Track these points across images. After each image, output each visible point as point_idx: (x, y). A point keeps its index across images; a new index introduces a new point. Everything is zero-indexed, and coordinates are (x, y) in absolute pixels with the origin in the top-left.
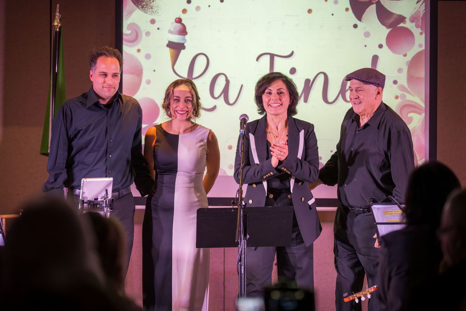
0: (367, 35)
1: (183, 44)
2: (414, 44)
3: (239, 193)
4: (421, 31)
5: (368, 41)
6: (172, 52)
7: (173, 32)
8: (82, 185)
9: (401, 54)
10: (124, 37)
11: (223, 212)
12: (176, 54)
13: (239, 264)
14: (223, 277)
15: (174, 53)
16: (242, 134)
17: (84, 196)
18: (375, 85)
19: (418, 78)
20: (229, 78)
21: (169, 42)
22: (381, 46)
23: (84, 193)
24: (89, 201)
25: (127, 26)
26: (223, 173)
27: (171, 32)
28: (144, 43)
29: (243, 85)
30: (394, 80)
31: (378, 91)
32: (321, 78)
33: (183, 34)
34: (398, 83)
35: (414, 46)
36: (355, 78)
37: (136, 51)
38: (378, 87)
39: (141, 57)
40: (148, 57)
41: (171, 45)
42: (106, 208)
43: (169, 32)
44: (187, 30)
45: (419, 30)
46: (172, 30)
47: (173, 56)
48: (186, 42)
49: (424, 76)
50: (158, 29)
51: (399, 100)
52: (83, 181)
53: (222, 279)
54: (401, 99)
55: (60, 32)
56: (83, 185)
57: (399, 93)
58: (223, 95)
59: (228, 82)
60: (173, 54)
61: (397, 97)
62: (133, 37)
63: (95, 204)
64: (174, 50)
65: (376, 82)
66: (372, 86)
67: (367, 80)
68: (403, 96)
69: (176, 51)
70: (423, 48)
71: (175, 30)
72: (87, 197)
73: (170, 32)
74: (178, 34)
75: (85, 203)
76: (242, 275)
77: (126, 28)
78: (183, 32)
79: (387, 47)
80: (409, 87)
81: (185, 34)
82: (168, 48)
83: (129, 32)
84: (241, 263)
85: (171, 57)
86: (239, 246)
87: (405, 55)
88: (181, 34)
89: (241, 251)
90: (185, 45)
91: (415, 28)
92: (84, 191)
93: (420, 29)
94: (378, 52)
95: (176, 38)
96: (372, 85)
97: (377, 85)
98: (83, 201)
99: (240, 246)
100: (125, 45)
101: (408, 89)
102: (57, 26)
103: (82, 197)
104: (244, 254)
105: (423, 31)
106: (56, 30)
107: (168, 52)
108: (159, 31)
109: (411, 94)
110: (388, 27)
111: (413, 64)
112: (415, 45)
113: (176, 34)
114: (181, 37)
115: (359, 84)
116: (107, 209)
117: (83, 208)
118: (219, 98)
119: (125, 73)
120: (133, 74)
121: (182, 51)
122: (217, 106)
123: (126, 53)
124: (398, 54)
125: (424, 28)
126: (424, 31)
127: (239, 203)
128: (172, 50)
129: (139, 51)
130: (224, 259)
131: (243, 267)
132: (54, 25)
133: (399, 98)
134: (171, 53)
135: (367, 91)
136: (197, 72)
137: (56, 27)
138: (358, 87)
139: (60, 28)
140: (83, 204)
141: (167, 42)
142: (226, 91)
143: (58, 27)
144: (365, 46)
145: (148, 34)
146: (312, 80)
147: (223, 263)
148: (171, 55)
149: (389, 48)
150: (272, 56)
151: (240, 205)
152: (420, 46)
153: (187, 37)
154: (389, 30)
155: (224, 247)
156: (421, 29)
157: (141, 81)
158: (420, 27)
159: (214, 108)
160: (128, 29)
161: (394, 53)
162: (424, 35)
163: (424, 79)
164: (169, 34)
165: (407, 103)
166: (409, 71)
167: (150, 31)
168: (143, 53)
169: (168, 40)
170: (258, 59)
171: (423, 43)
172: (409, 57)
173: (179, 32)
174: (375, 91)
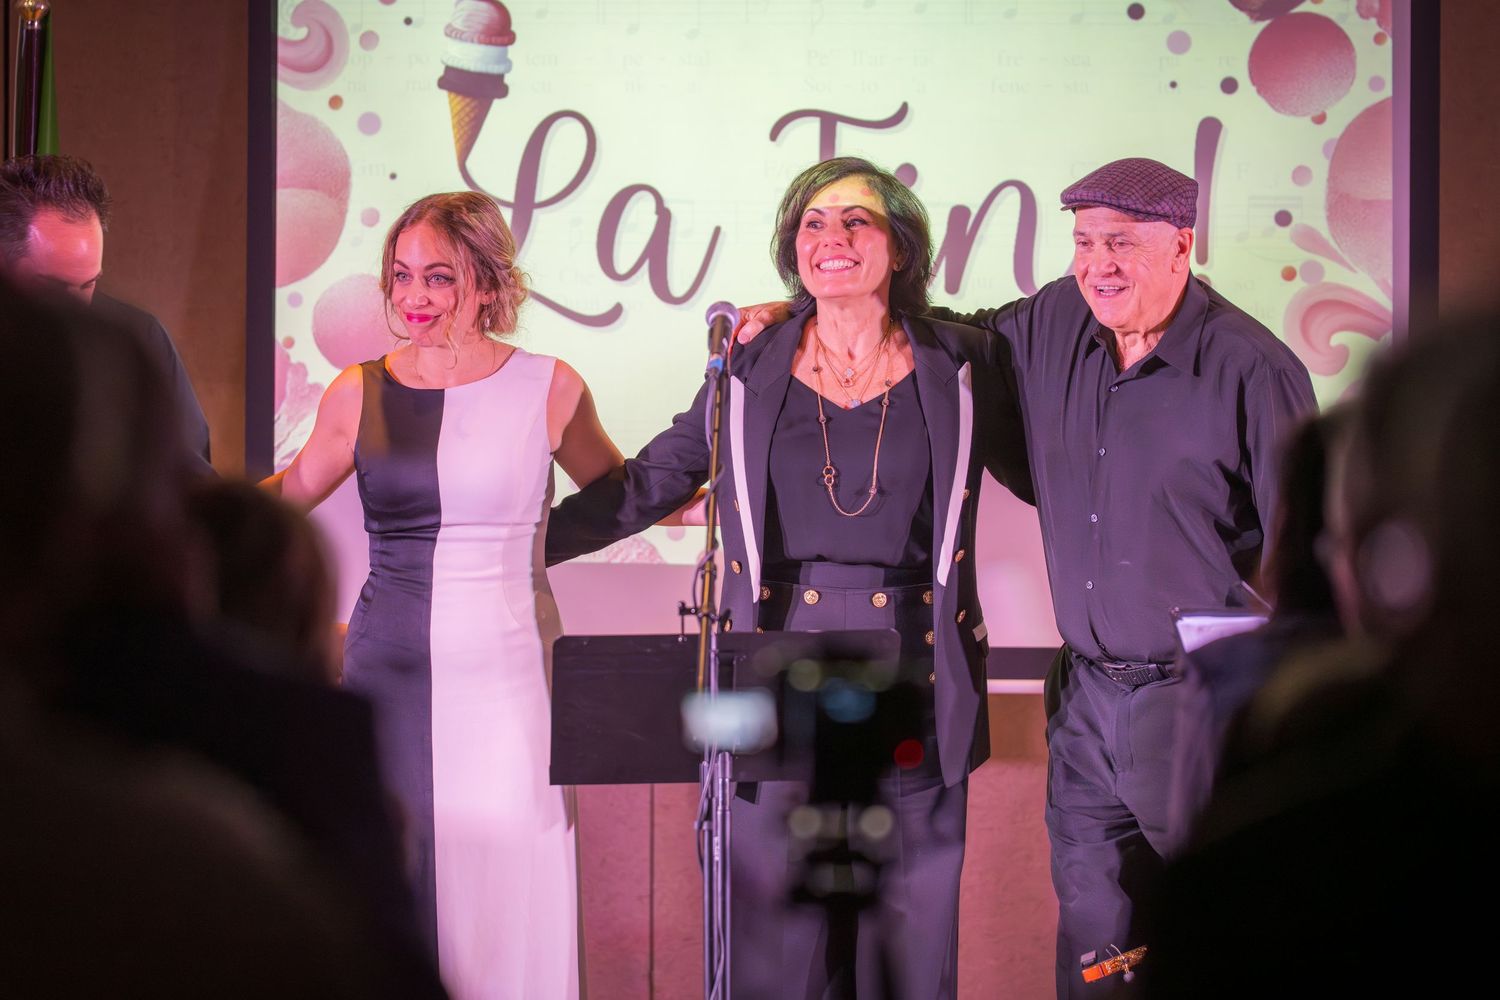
0: (1179, 43)
1: (501, 77)
2: (1354, 78)
3: (703, 577)
4: (1378, 30)
5: (1180, 66)
6: (459, 107)
7: (463, 33)
9: (1304, 115)
10: (282, 52)
12: (472, 115)
13: (705, 826)
14: (647, 949)
15: (468, 109)
16: (716, 369)
18: (1170, 223)
19: (1368, 204)
20: (668, 204)
21: (449, 70)
22: (1229, 86)
25: (291, 11)
26: (647, 553)
27: (454, 34)
28: (353, 74)
29: (723, 230)
30: (1278, 210)
31: (1180, 243)
32: (1011, 200)
33: (499, 40)
34: (1296, 221)
35: (1352, 83)
37: (326, 102)
38: (1180, 228)
39: (342, 127)
40: (370, 124)
41: (455, 81)
43: (447, 35)
44: (514, 28)
45: (1372, 26)
46: (458, 24)
47: (463, 124)
48: (509, 69)
49: (1389, 196)
50: (408, 21)
51: (1298, 284)
53: (645, 960)
54: (1304, 279)
55: (43, 32)
57: (1298, 257)
58: (646, 266)
59: (664, 216)
60: (462, 114)
61: (1289, 274)
62: (316, 49)
64: (468, 100)
66: (1161, 225)
67: (1149, 208)
68: (1313, 271)
69: (473, 104)
70: (1387, 92)
71: (469, 27)
73: (451, 32)
74: (480, 42)
76: (715, 868)
77: (288, 19)
78: (500, 32)
79: (1253, 90)
80: (1334, 237)
81: (506, 39)
82: (444, 94)
83: (300, 33)
84: (710, 826)
85: (454, 127)
86: (705, 763)
87: (1320, 119)
88: (493, 39)
90: (508, 80)
91: (1355, 17)
93: (1373, 21)
94: (1218, 106)
95: (473, 57)
96: (1162, 222)
97: (1178, 222)
100: (287, 82)
101: (1332, 243)
102: (34, 10)
104: (724, 803)
105: (1385, 29)
106: (30, 28)
107: (442, 108)
108: (410, 28)
109: (1342, 262)
110: (1256, 15)
111: (1347, 151)
112: (1356, 82)
113: (472, 41)
114: (492, 51)
115: (1117, 221)
118: (634, 278)
119: (286, 186)
120: (313, 186)
121: (497, 104)
122: (625, 306)
123: (289, 111)
124: (1294, 113)
125: (1390, 17)
126: (1390, 28)
127: (705, 611)
128: (459, 98)
129: (335, 102)
130: (652, 882)
132: (24, 8)
133: (1298, 278)
134: (455, 111)
135: (1145, 245)
136: (552, 176)
137: (30, 14)
138: (1116, 232)
139: (44, 20)
141: (440, 72)
142: (656, 253)
143: (38, 15)
144: (1173, 85)
145: (369, 39)
146: (974, 211)
147: (647, 901)
148: (453, 117)
149: (1259, 91)
150: (829, 122)
151: (707, 616)
152: (1376, 83)
153: (512, 51)
154: (1262, 25)
155: (653, 780)
156: (1380, 24)
157: (342, 213)
158: (1376, 16)
159: (614, 314)
160: (297, 20)
161: (1277, 110)
162: (1389, 43)
163: (1390, 206)
164: (449, 41)
165: (1329, 296)
166: (1333, 177)
167: (378, 31)
168: (350, 112)
169: (443, 62)
170: (775, 134)
171: (1387, 75)
172: (1335, 127)
173: (482, 33)
174: (1171, 243)
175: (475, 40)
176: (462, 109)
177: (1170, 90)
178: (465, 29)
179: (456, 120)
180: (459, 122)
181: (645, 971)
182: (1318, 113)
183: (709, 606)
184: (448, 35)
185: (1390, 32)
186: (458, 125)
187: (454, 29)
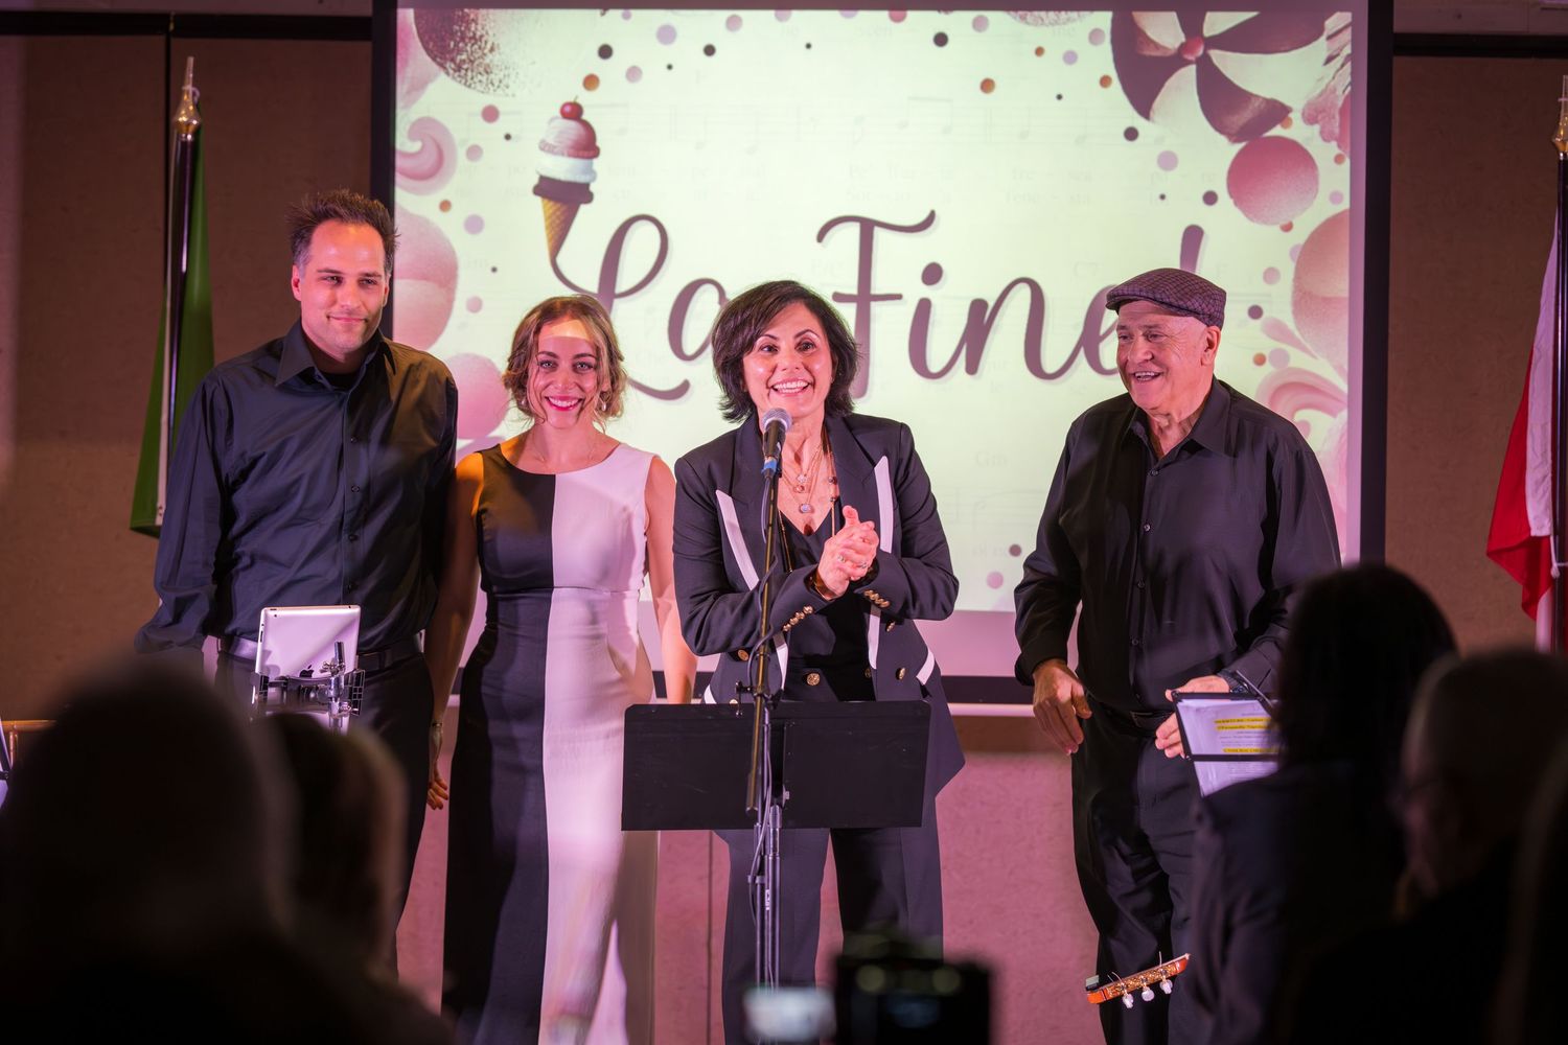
0: (1168, 161)
1: (586, 186)
2: (1317, 193)
4: (1337, 151)
5: (1169, 181)
6: (551, 211)
7: (555, 147)
8: (261, 629)
9: (1274, 223)
10: (400, 162)
11: (710, 717)
12: (562, 218)
13: (757, 881)
14: (707, 922)
15: (558, 213)
17: (268, 663)
18: (1199, 319)
19: (1327, 301)
21: (542, 179)
22: (1210, 198)
23: (270, 653)
24: (283, 678)
25: (408, 127)
27: (547, 148)
28: (460, 183)
30: (1251, 305)
31: (1208, 340)
32: (1023, 294)
33: (586, 153)
34: (1266, 314)
35: (1315, 197)
36: (1145, 294)
37: (436, 206)
38: (1208, 326)
39: (451, 227)
40: (474, 225)
41: (547, 188)
42: (336, 701)
44: (599, 143)
45: (1333, 149)
46: (551, 140)
47: (554, 225)
48: (594, 179)
49: (1346, 294)
50: (508, 137)
51: (1268, 369)
52: (266, 616)
53: (704, 930)
54: (1273, 364)
55: (195, 142)
56: (266, 629)
57: (1267, 345)
60: (554, 217)
61: (1260, 360)
62: (428, 161)
63: (304, 689)
64: (559, 205)
65: (1206, 310)
66: (1191, 319)
67: (1181, 303)
68: (1280, 357)
69: (562, 209)
70: (1345, 205)
71: (560, 142)
72: (277, 668)
73: (545, 147)
74: (570, 155)
75: (272, 685)
76: (766, 918)
77: (406, 134)
78: (587, 147)
79: (1230, 202)
80: (1299, 330)
81: (591, 153)
82: (538, 200)
83: (415, 146)
84: (762, 880)
85: (547, 228)
87: (1288, 228)
88: (581, 153)
89: (764, 842)
90: (593, 188)
91: (1319, 141)
92: (268, 648)
93: (1334, 144)
94: (1202, 216)
95: (564, 168)
97: (1207, 320)
98: (266, 678)
99: (762, 824)
100: (405, 189)
101: (1297, 334)
102: (188, 124)
103: (262, 666)
104: (774, 850)
105: (1345, 151)
106: (184, 139)
107: (537, 211)
108: (509, 143)
109: (1304, 349)
110: (1234, 138)
111: (1311, 255)
112: (1319, 196)
113: (563, 154)
114: (580, 163)
116: (340, 704)
117: (265, 699)
118: (699, 359)
119: (402, 278)
120: (425, 277)
121: (584, 209)
122: (692, 383)
123: (405, 212)
124: (1264, 223)
125: (1348, 141)
126: (1348, 150)
127: (760, 691)
128: (551, 203)
129: (445, 206)
130: (711, 865)
131: (768, 892)
132: (178, 123)
133: (1267, 364)
134: (548, 214)
135: (1178, 336)
136: (630, 271)
137: (185, 128)
138: (1152, 323)
139: (196, 133)
140: (266, 688)
141: (535, 181)
143: (191, 129)
144: (1163, 197)
145: (474, 152)
146: (991, 304)
147: (706, 881)
148: (546, 220)
149: (1236, 204)
150: (868, 227)
151: (761, 695)
152: (1335, 198)
153: (597, 163)
154: (1239, 147)
155: (711, 829)
156: (1339, 146)
157: (450, 301)
158: (1336, 139)
159: (682, 390)
160: (413, 136)
161: (1251, 220)
162: (1347, 163)
163: (1346, 303)
164: (543, 153)
165: (1293, 379)
166: (1298, 278)
167: (481, 144)
168: (458, 215)
169: (538, 173)
170: (821, 236)
171: (1345, 188)
172: (1301, 233)
173: (572, 147)
174: (1200, 338)
175: (566, 153)
176: (554, 213)
177: (1159, 201)
178: (556, 144)
179: (550, 221)
180: (551, 224)
181: (704, 940)
182: (1285, 223)
183: (763, 687)
184: (542, 149)
185: (1348, 154)
186: (550, 227)
187: (547, 144)
